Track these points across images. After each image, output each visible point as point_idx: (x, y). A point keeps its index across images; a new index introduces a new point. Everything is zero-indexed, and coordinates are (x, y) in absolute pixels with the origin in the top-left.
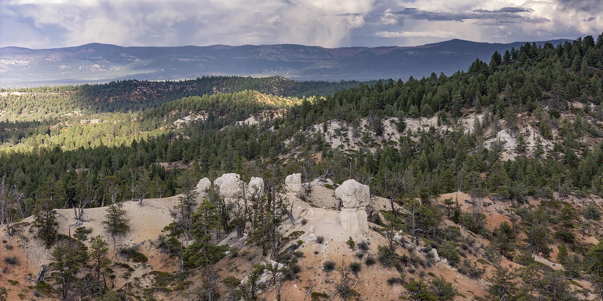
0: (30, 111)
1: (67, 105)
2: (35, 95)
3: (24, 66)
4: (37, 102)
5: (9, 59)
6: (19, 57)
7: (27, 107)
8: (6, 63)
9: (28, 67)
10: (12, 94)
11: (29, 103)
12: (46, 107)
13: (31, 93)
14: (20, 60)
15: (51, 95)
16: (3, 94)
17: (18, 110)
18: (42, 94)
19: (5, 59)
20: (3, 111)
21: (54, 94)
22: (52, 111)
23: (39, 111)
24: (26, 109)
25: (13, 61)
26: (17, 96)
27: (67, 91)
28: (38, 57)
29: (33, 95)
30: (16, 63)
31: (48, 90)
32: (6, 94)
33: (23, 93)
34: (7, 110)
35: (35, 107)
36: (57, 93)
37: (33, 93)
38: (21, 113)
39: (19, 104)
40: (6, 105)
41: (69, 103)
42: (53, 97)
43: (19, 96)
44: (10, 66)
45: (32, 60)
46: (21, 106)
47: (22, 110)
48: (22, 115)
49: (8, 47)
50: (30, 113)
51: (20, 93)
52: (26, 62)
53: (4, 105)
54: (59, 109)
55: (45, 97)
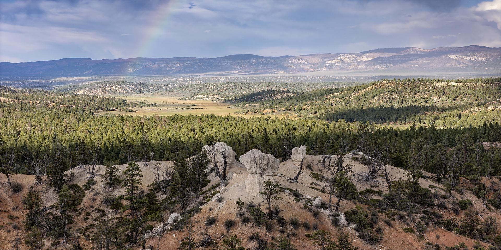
0: (463, 98)
1: (495, 94)
2: (469, 85)
3: (481, 62)
4: (469, 91)
5: (469, 56)
6: (478, 54)
7: (461, 95)
8: (467, 59)
9: (485, 63)
10: (450, 84)
11: (463, 92)
12: (476, 95)
13: (465, 83)
14: (479, 56)
15: (483, 85)
16: (442, 84)
17: (453, 97)
18: (475, 85)
19: (466, 56)
20: (440, 98)
21: (484, 84)
22: (481, 99)
23: (470, 99)
24: (460, 97)
25: (473, 58)
26: (454, 86)
27: (496, 83)
28: (494, 54)
29: (467, 85)
30: (475, 59)
31: (480, 82)
32: (445, 84)
33: (459, 84)
34: (445, 97)
35: (467, 95)
36: (487, 84)
37: (467, 84)
38: (455, 100)
39: (454, 93)
40: (444, 93)
41: (496, 92)
42: (484, 87)
43: (455, 86)
44: (470, 61)
45: (489, 56)
46: (456, 95)
47: (456, 97)
48: (456, 102)
49: (470, 46)
50: (463, 100)
51: (457, 84)
52: (484, 58)
53: (442, 93)
54: (487, 97)
55: (477, 87)
